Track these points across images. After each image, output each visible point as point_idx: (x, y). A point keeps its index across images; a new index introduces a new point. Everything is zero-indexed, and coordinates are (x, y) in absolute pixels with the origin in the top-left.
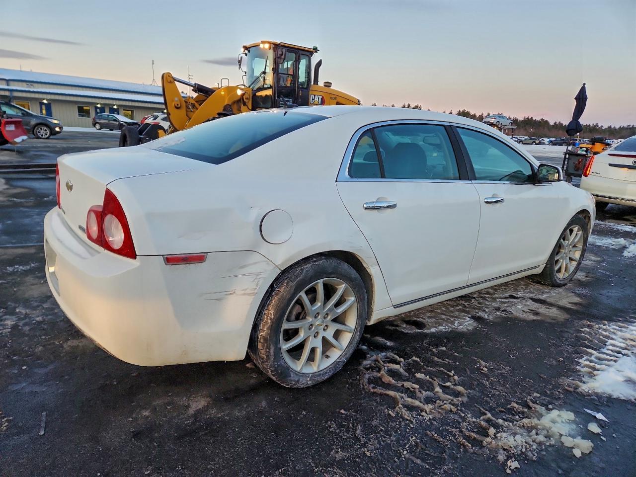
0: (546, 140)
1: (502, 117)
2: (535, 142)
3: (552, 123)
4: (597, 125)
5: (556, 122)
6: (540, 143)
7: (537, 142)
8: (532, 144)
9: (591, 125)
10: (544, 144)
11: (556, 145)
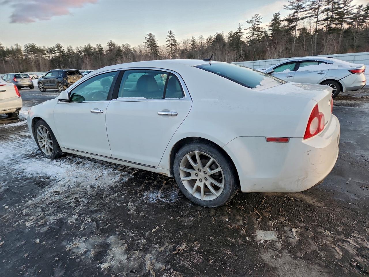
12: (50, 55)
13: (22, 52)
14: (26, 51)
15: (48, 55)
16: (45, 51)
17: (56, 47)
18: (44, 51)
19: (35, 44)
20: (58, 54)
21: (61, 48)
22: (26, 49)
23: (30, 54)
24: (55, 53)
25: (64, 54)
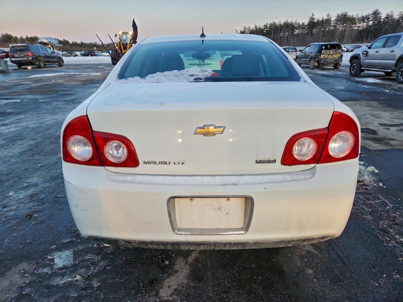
0: (78, 53)
1: (51, 38)
2: (72, 55)
3: (71, 42)
4: (96, 43)
5: (73, 42)
6: (75, 56)
7: (74, 55)
8: (71, 56)
9: (93, 43)
10: (77, 56)
11: (85, 56)
12: (361, 25)
13: (332, 22)
14: (335, 21)
15: (359, 25)
16: (357, 20)
17: (372, 14)
18: (355, 19)
19: (348, 12)
20: (371, 23)
21: (378, 14)
22: (336, 19)
23: (338, 24)
24: (368, 22)
25: (380, 21)
